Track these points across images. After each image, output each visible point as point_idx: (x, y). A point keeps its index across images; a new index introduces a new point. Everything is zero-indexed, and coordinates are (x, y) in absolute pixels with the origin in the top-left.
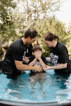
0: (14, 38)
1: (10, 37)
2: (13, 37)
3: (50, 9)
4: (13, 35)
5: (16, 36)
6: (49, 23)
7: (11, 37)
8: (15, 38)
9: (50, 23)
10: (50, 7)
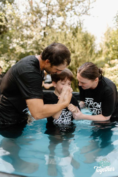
0: (8, 56)
1: (2, 55)
2: (7, 54)
3: (73, 10)
4: (7, 52)
5: (12, 54)
6: (72, 35)
7: (3, 53)
8: (11, 56)
9: (74, 34)
10: (73, 8)
